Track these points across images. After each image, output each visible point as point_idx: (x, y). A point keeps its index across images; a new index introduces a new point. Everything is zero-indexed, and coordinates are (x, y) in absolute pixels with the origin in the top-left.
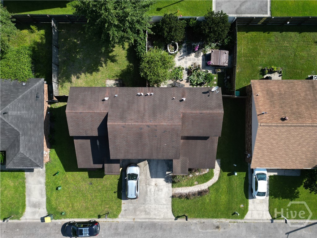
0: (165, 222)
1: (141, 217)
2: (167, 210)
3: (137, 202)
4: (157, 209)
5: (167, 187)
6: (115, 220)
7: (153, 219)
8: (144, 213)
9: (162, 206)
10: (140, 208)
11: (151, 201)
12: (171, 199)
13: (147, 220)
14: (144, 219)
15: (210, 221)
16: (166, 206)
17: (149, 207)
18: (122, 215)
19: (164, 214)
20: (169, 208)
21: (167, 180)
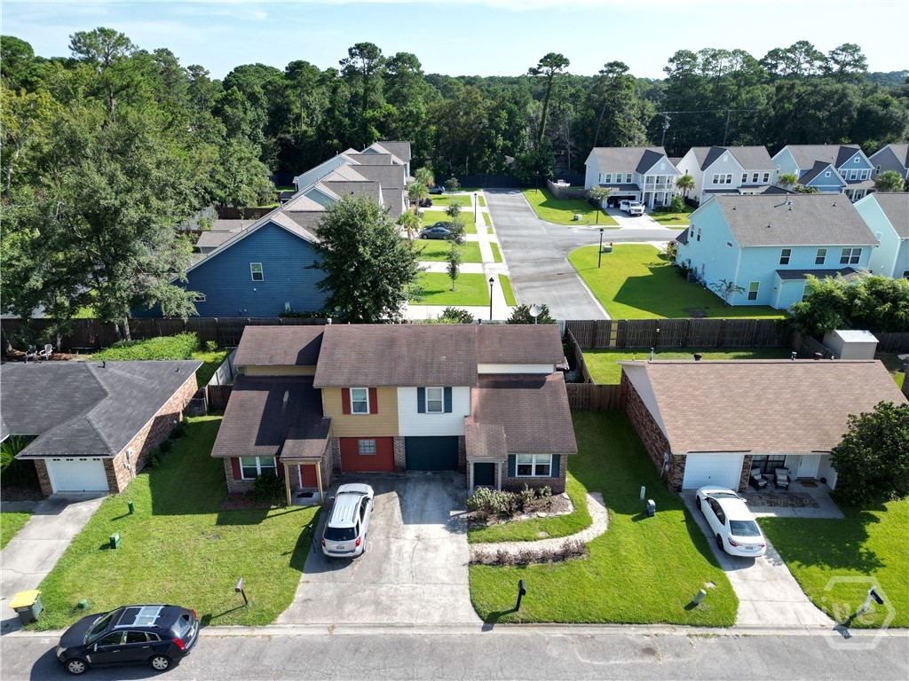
0: (447, 636)
1: (359, 621)
2: (454, 598)
3: (352, 578)
4: (420, 595)
5: (452, 542)
6: (260, 632)
7: (403, 627)
8: (373, 607)
9: (435, 588)
10: (359, 594)
11: (400, 576)
12: (466, 568)
13: (381, 631)
14: (369, 627)
15: (612, 632)
16: (449, 587)
17: (393, 590)
18: (291, 616)
19: (442, 609)
20: (460, 594)
21: (453, 526)
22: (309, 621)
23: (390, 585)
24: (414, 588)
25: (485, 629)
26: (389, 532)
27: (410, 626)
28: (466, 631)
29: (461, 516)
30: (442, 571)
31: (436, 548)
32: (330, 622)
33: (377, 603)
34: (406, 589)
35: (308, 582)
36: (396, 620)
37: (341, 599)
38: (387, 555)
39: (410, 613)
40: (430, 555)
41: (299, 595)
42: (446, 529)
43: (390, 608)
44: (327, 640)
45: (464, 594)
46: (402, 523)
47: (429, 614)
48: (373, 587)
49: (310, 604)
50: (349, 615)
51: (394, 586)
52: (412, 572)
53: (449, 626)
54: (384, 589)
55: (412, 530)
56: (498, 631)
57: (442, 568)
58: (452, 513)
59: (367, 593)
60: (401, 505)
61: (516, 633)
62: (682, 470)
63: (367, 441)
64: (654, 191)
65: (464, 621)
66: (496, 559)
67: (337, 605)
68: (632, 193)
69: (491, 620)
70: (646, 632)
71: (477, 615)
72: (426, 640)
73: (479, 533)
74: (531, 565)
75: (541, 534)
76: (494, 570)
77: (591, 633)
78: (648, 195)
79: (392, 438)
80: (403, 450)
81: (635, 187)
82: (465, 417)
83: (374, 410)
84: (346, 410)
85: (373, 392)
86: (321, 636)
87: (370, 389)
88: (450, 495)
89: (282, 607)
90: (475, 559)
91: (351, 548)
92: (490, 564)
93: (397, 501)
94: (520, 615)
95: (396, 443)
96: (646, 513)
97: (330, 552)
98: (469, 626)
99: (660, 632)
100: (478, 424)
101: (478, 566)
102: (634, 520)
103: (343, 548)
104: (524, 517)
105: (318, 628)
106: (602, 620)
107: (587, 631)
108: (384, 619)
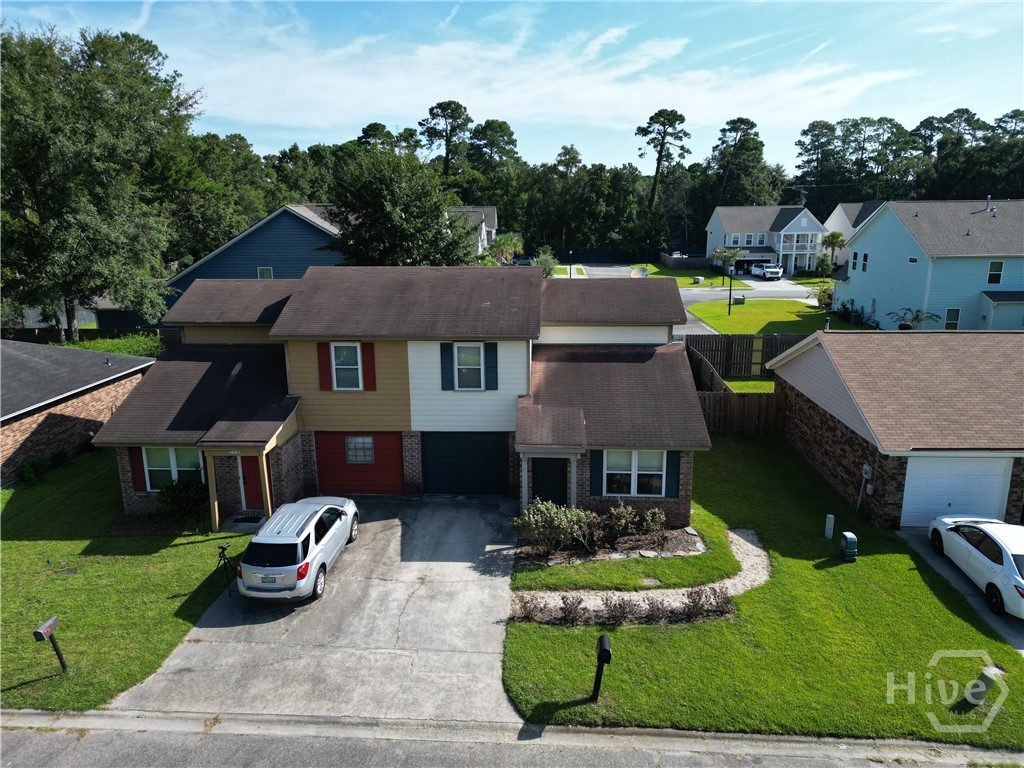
0: (444, 745)
2: (469, 676)
3: (284, 637)
4: (405, 667)
5: (482, 588)
6: (67, 723)
7: (357, 725)
8: (307, 687)
9: (435, 658)
10: (286, 663)
11: (375, 636)
12: (502, 628)
13: (311, 731)
14: (288, 722)
15: (799, 753)
16: (464, 658)
17: (353, 659)
18: (142, 697)
19: (442, 695)
20: (484, 669)
21: (488, 566)
22: (174, 706)
23: (350, 650)
24: (395, 657)
25: (523, 735)
26: (372, 571)
27: (372, 724)
28: (485, 738)
29: (505, 552)
30: (456, 630)
31: (451, 595)
32: (214, 709)
33: (317, 680)
34: (380, 657)
35: (197, 641)
36: (346, 710)
37: (250, 671)
38: (358, 604)
39: (378, 700)
40: (438, 605)
41: (172, 662)
42: (475, 569)
43: (340, 689)
44: (192, 742)
45: (491, 669)
46: (399, 558)
47: (415, 702)
48: (317, 652)
49: (187, 677)
50: (254, 698)
51: (358, 653)
52: (398, 631)
53: (452, 727)
54: (338, 656)
55: (416, 568)
56: (552, 740)
57: (457, 626)
58: (489, 548)
59: (303, 662)
60: (403, 535)
61: (589, 745)
62: (900, 487)
63: (360, 440)
64: (794, 253)
65: (483, 717)
66: (560, 614)
67: (238, 681)
68: (766, 256)
69: (538, 717)
70: (874, 754)
71: (510, 708)
72: (399, 751)
73: (532, 575)
74: (626, 626)
75: (647, 582)
76: (554, 632)
77: (752, 751)
78: (786, 257)
79: (399, 435)
80: (418, 455)
81: (770, 250)
82: (520, 397)
83: (370, 384)
84: (325, 383)
85: (368, 349)
86: (187, 734)
87: (364, 346)
88: (490, 524)
89: (128, 681)
90: (519, 612)
91: (288, 582)
92: (548, 623)
93: (398, 531)
94: (600, 709)
95: (407, 442)
96: (840, 555)
97: (250, 588)
98: (493, 727)
99: (906, 755)
100: (540, 407)
101: (524, 625)
102: (818, 567)
103: (274, 581)
104: (616, 556)
105: (186, 719)
106: (774, 727)
107: (744, 748)
108: (323, 709)
